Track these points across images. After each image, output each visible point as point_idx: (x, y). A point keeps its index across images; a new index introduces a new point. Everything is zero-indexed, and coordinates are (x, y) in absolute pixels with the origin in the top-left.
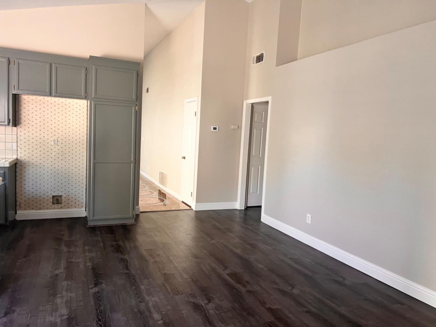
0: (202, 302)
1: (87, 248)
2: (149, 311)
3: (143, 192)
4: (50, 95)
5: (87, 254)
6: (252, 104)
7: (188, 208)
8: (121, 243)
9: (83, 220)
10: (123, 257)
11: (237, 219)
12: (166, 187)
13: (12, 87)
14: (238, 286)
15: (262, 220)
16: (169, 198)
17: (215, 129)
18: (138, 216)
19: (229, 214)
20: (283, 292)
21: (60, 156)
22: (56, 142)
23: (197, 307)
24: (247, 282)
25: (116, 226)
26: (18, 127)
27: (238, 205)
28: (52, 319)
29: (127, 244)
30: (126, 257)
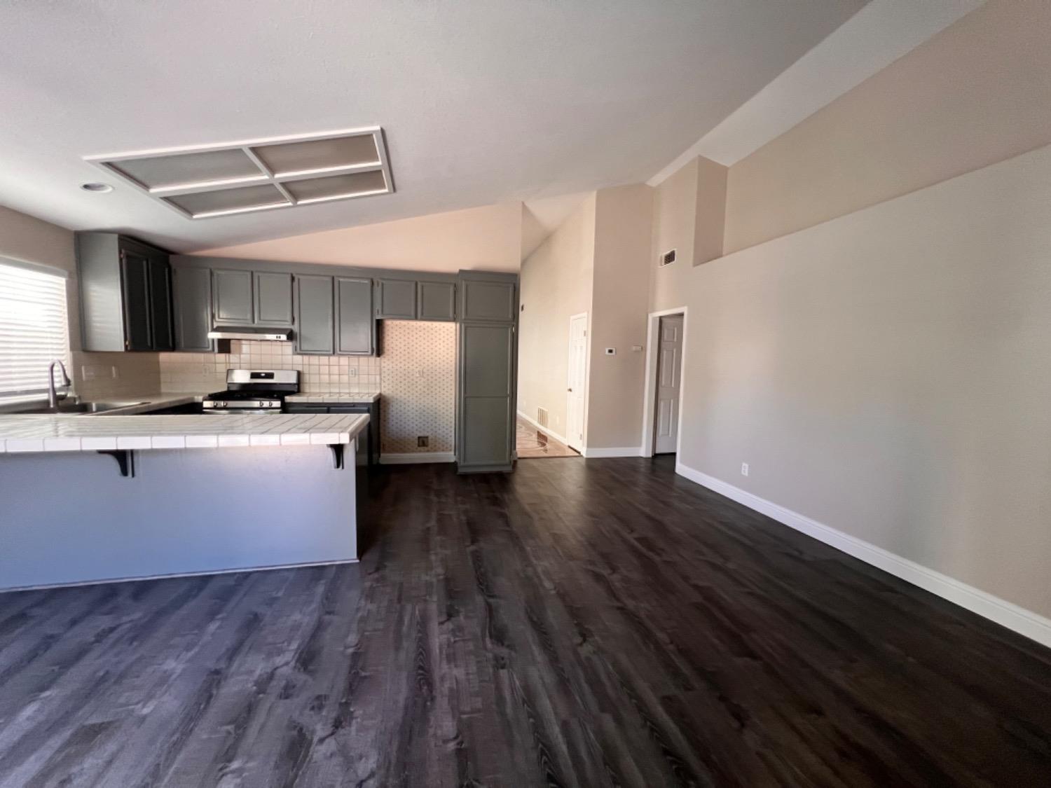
0: (605, 572)
1: (459, 499)
2: (538, 577)
3: (520, 434)
4: (416, 318)
5: (460, 506)
6: (661, 319)
7: (577, 454)
8: (498, 495)
9: (454, 466)
10: (503, 511)
11: (643, 470)
12: (547, 427)
13: (375, 311)
14: (650, 554)
15: (677, 471)
16: (552, 442)
17: (610, 351)
18: (515, 462)
19: (631, 463)
20: (714, 566)
21: (425, 390)
22: (422, 373)
23: (598, 577)
24: (663, 550)
25: (491, 474)
26: (382, 357)
27: (644, 451)
28: (428, 578)
29: (506, 497)
30: (506, 511)
